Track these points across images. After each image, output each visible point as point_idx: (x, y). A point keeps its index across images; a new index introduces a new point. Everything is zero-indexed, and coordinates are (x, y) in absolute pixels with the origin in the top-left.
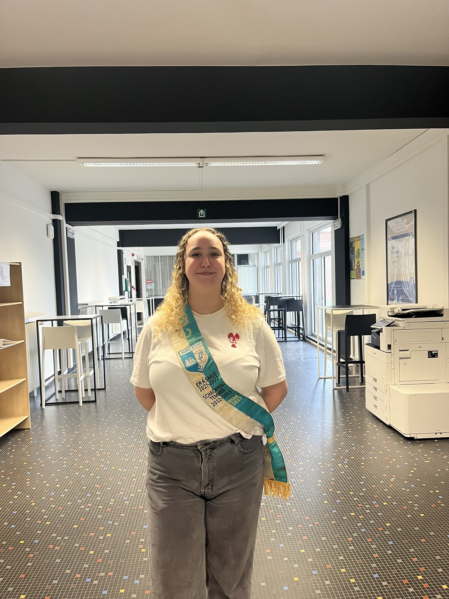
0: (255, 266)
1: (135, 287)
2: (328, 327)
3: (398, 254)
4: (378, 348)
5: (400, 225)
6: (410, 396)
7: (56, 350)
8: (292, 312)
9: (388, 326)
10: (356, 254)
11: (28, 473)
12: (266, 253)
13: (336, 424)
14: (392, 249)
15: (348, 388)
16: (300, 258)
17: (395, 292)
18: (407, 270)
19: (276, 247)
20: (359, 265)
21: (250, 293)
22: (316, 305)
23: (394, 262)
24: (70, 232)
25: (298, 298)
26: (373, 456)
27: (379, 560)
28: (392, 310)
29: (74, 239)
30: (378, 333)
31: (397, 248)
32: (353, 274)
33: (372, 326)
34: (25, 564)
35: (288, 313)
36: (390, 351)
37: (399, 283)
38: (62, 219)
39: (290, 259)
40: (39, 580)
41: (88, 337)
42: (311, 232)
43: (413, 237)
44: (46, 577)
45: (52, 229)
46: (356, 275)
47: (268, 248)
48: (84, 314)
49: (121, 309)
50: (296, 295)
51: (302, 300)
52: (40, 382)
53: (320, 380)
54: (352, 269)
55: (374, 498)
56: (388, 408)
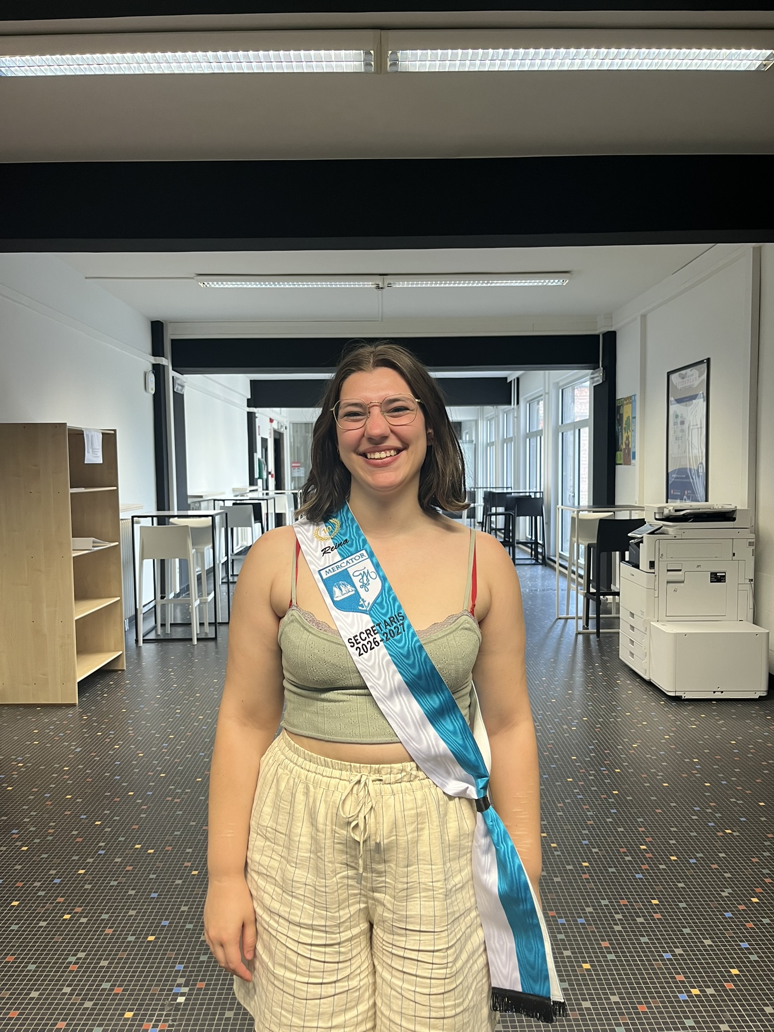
0: (472, 442)
1: (273, 472)
3: (684, 425)
4: (638, 567)
5: (686, 382)
6: (677, 635)
7: (157, 561)
8: (528, 517)
9: (652, 533)
10: (624, 426)
11: (128, 720)
12: (490, 420)
14: (676, 417)
15: (598, 633)
16: (542, 430)
19: (506, 410)
20: (629, 443)
23: (677, 439)
24: (179, 385)
25: (538, 494)
26: (617, 717)
27: (593, 827)
28: (661, 509)
29: (183, 395)
30: (638, 544)
31: (682, 416)
32: (620, 456)
33: (630, 535)
35: (518, 519)
36: (652, 571)
37: (682, 471)
38: (167, 364)
39: (528, 431)
41: (206, 544)
42: (560, 388)
43: (704, 401)
45: (152, 378)
46: (624, 459)
47: (493, 413)
48: (196, 510)
49: (251, 506)
50: (534, 490)
51: (543, 498)
52: (136, 610)
53: (559, 620)
54: (619, 448)
55: (604, 764)
56: (648, 654)
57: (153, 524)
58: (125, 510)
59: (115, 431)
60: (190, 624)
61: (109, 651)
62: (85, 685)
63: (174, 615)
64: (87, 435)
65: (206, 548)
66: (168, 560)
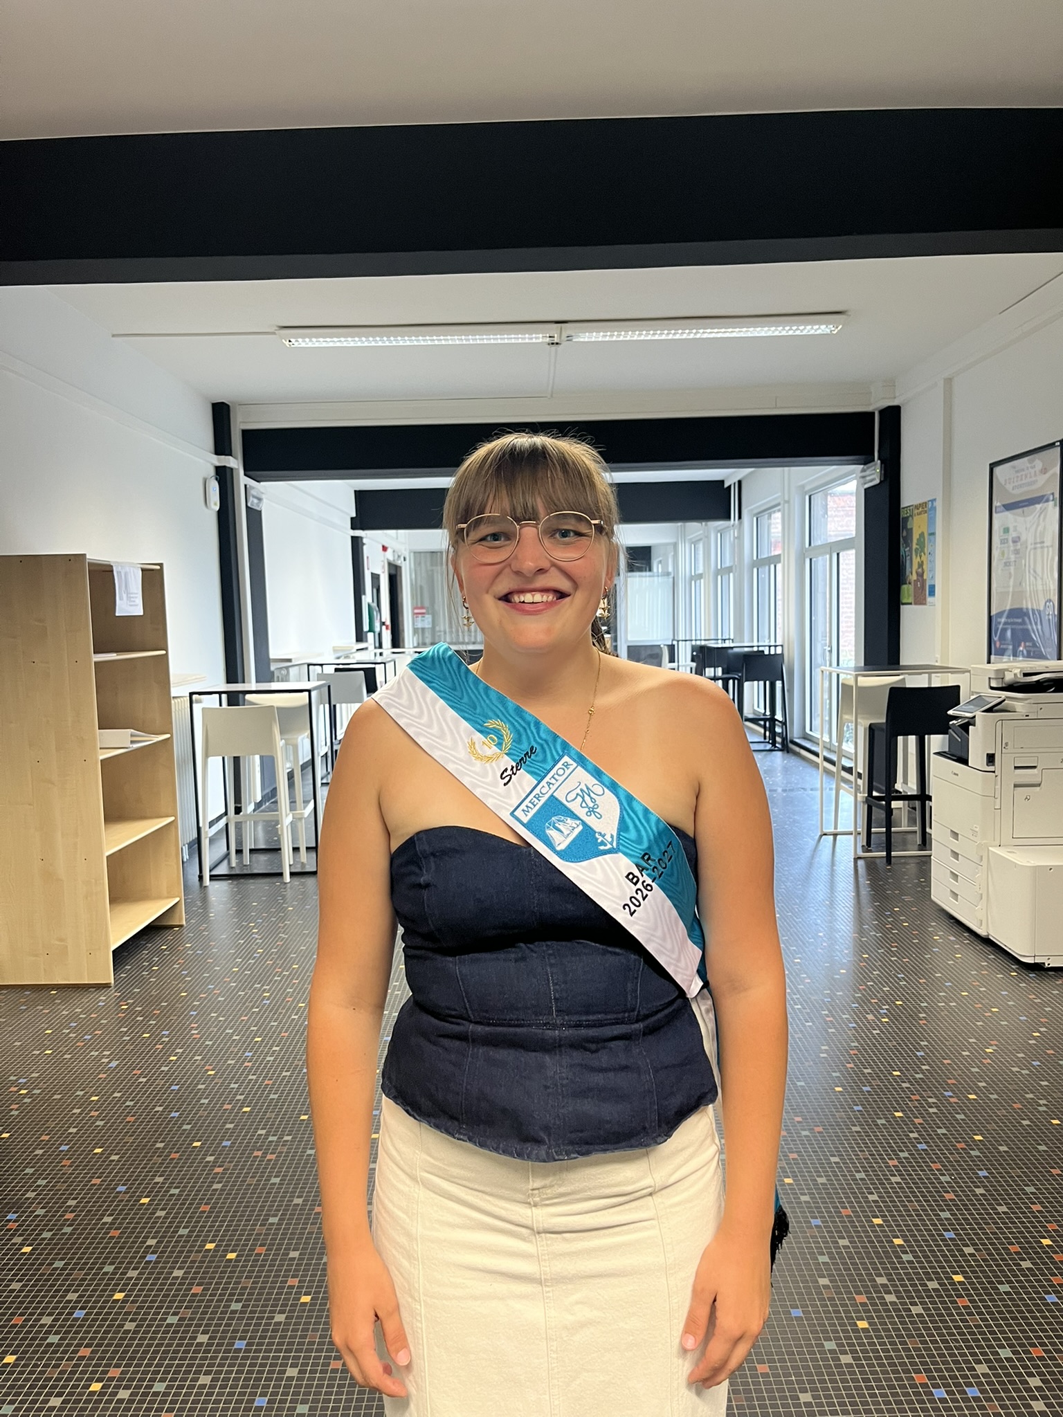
0: (668, 574)
1: (388, 623)
2: (846, 717)
3: (1019, 544)
4: (964, 761)
5: (1024, 477)
6: (1036, 869)
7: (228, 759)
8: (756, 682)
9: (990, 710)
10: (915, 546)
12: (695, 543)
13: (860, 931)
14: (1004, 532)
15: (889, 857)
16: (779, 555)
17: (1009, 633)
18: (1039, 582)
19: (719, 528)
20: (923, 573)
21: (655, 638)
22: (816, 668)
23: (1007, 564)
24: (254, 497)
25: (772, 648)
26: (947, 1000)
27: (957, 1205)
28: (1000, 674)
29: (261, 511)
30: (965, 727)
31: (1015, 530)
32: (908, 590)
33: (950, 712)
34: (208, 1186)
35: (747, 685)
36: (991, 768)
37: (1018, 614)
38: (237, 467)
39: (755, 558)
40: (241, 1216)
41: (300, 730)
42: (806, 493)
43: (1055, 505)
44: (254, 1211)
45: (214, 487)
46: (915, 596)
47: (701, 532)
48: (282, 681)
49: (362, 672)
50: (767, 644)
51: (782, 654)
52: (199, 829)
53: (824, 837)
54: (906, 580)
55: (947, 1084)
56: (984, 897)
57: (221, 705)
58: (179, 684)
59: (161, 565)
60: (280, 849)
61: (159, 897)
62: (122, 954)
63: (254, 837)
64: (119, 573)
65: (300, 738)
66: (245, 757)
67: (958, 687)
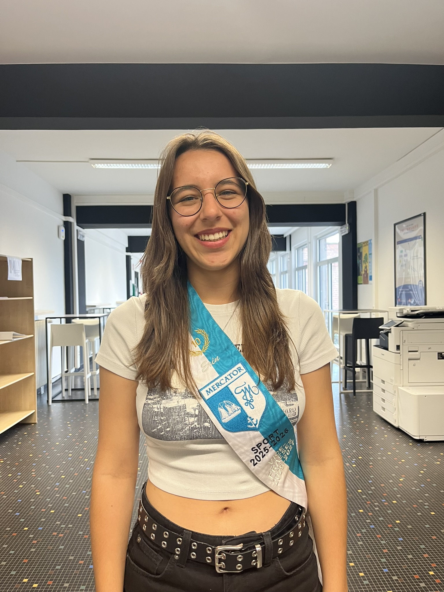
2: (335, 331)
3: (407, 257)
4: (387, 349)
5: (409, 228)
6: (419, 396)
7: (64, 347)
9: (397, 326)
10: (363, 259)
11: (33, 464)
13: (343, 425)
14: (401, 252)
15: (354, 392)
16: (306, 265)
17: (404, 295)
18: (416, 273)
19: (282, 255)
20: (367, 270)
23: (402, 266)
24: (81, 235)
26: (382, 456)
27: (389, 555)
28: (401, 311)
29: (84, 241)
30: (387, 334)
31: (406, 251)
32: (361, 278)
33: (380, 327)
34: (28, 550)
36: (398, 352)
37: (407, 287)
38: (73, 221)
39: (297, 267)
40: (43, 565)
41: (96, 336)
42: (318, 239)
43: (422, 240)
44: (49, 563)
46: (364, 280)
48: (92, 314)
52: (48, 380)
54: (360, 274)
55: (383, 496)
56: (397, 409)
57: (61, 323)
58: (39, 314)
59: (32, 259)
60: (84, 389)
61: (25, 410)
64: (10, 261)
65: (95, 339)
66: (70, 347)
67: (383, 318)
